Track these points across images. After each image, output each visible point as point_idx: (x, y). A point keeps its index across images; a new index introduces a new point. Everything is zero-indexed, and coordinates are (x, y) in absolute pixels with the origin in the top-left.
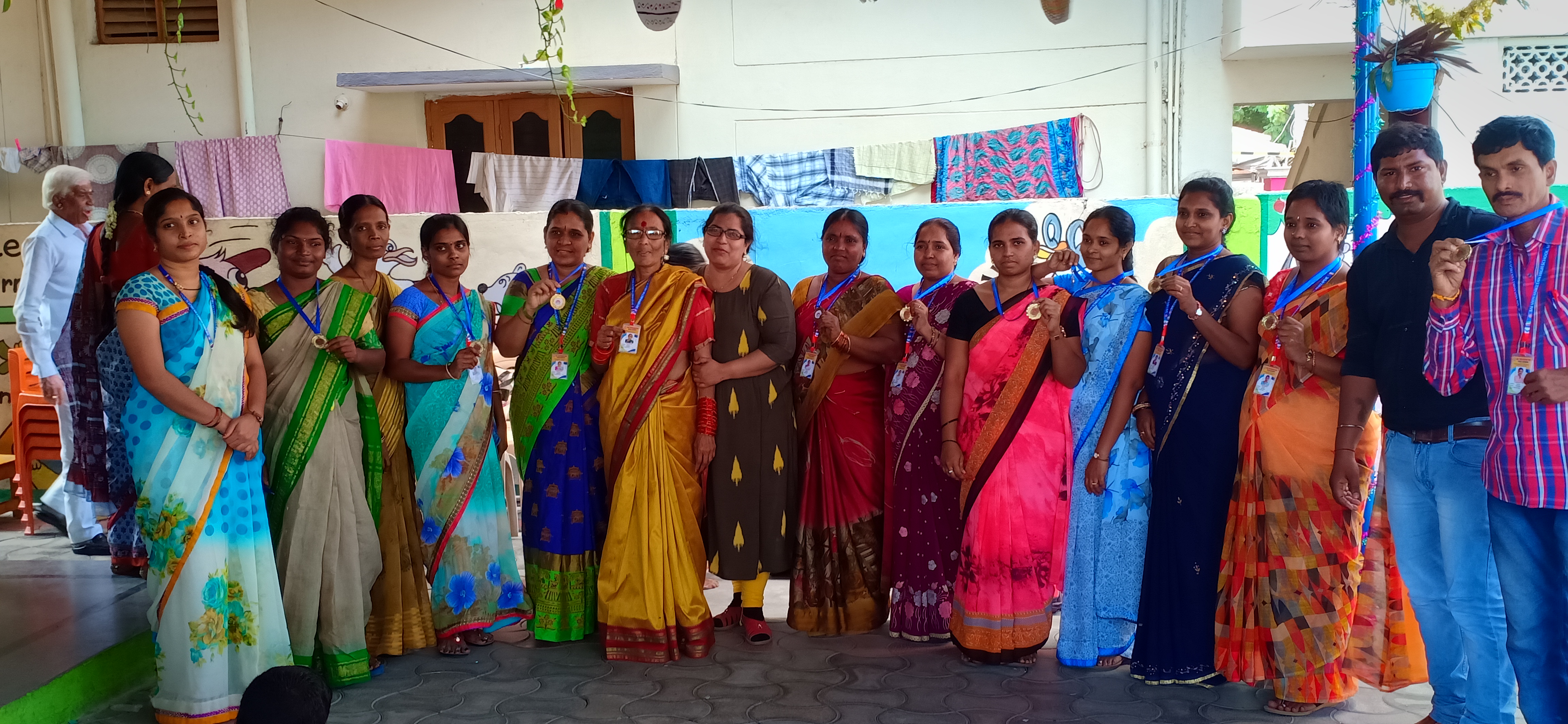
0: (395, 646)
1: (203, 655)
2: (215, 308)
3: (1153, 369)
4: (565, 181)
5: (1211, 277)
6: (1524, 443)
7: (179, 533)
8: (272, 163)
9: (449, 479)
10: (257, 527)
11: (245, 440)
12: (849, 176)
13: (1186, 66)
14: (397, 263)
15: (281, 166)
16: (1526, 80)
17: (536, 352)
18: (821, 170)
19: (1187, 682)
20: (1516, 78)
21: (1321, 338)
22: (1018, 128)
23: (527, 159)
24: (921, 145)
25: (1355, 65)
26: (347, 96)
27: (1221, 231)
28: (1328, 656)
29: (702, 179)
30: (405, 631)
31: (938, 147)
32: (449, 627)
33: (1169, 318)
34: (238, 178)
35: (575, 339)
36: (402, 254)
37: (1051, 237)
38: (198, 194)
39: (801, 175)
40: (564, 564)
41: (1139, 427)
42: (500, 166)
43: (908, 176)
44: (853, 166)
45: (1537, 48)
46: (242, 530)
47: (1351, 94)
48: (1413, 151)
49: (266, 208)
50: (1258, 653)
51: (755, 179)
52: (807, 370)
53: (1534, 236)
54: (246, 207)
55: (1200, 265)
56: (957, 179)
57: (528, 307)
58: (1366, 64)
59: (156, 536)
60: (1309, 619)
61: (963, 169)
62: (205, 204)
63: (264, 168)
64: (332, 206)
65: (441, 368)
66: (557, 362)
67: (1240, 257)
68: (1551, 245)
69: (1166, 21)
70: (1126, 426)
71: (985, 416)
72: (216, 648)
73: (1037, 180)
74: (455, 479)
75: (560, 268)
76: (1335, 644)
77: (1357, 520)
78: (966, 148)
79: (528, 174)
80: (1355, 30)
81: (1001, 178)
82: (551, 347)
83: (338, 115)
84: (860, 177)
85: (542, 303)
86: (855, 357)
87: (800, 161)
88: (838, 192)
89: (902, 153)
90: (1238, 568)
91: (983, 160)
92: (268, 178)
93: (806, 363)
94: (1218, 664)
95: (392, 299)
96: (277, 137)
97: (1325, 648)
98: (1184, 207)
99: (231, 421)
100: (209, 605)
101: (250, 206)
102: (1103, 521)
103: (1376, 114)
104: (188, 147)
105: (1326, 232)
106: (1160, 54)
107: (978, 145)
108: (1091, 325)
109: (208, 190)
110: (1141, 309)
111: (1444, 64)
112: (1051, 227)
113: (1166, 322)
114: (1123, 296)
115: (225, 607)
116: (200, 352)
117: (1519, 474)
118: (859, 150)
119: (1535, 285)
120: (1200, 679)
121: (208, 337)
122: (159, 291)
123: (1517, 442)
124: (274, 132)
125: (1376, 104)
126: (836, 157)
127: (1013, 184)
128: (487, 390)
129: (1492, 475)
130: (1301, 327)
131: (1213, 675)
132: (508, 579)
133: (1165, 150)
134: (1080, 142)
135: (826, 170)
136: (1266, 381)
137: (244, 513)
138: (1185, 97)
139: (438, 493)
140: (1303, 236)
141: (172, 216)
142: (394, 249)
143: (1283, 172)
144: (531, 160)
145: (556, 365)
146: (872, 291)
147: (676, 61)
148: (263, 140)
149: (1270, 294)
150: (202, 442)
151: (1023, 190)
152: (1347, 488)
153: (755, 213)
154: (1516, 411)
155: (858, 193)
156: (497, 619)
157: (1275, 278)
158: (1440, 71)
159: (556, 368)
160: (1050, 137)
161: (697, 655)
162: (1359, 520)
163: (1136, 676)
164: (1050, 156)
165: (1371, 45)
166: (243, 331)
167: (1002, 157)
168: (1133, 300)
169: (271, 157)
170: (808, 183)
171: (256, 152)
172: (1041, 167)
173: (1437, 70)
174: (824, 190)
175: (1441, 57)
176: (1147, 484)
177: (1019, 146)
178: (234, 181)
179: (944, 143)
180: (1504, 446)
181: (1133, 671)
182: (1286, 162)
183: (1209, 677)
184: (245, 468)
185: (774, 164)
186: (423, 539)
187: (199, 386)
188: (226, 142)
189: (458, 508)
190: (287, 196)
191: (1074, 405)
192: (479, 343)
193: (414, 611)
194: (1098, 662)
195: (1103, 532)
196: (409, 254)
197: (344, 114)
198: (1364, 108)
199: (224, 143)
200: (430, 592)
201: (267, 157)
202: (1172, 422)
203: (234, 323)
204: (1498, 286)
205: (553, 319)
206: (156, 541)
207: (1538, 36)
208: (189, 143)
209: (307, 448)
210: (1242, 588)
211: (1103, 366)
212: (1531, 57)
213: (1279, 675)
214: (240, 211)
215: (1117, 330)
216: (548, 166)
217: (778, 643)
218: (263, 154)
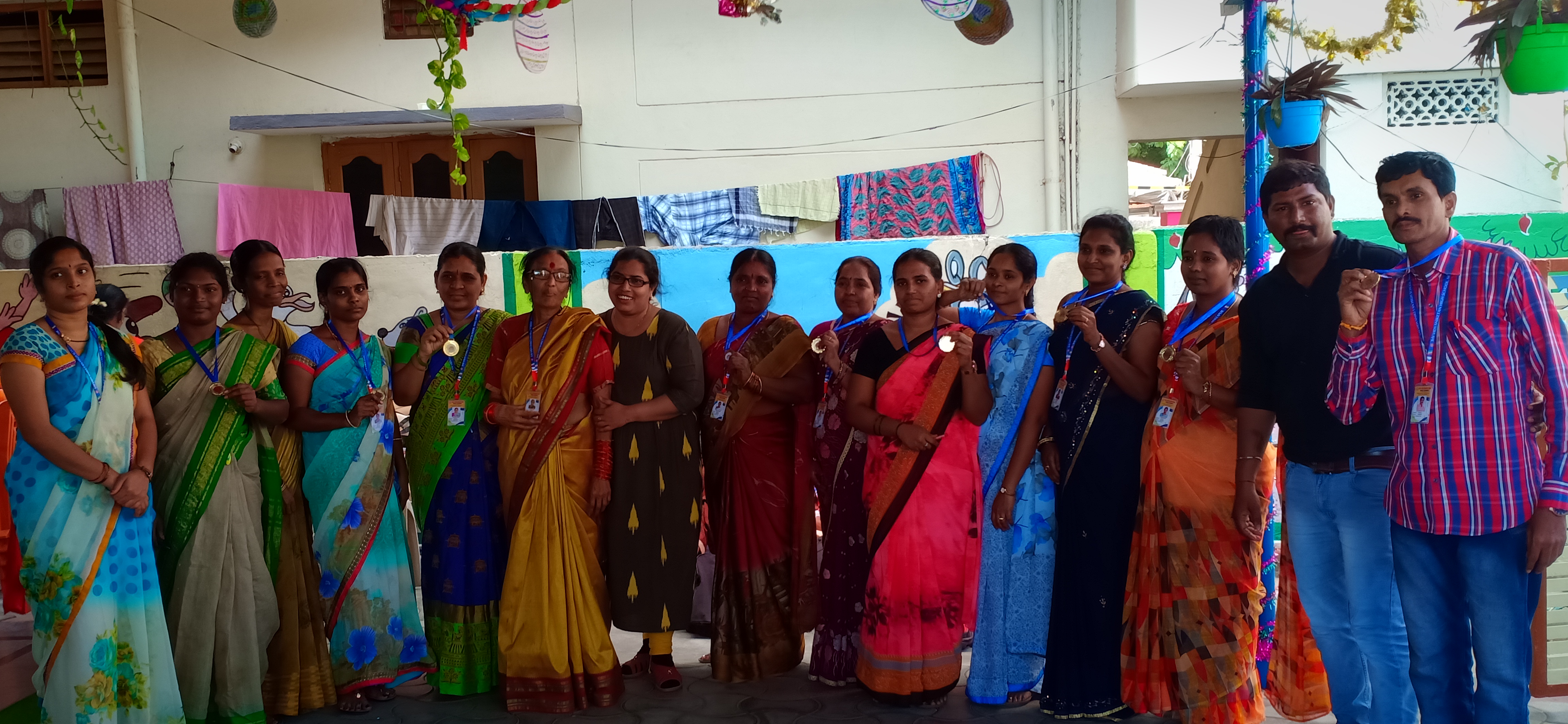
0: (291, 706)
1: (91, 719)
2: (104, 360)
3: (1056, 403)
4: (467, 223)
5: (1111, 312)
6: (1430, 471)
7: (65, 593)
8: (164, 209)
9: (347, 531)
10: (146, 585)
11: (133, 496)
12: (754, 214)
13: (1082, 104)
14: (294, 309)
15: (173, 212)
16: (1410, 114)
17: (431, 399)
18: (725, 209)
19: (1095, 715)
20: (1401, 113)
21: (1218, 370)
22: (920, 166)
23: (427, 201)
24: (824, 183)
25: (1244, 102)
26: (240, 140)
27: (1122, 267)
28: (1230, 685)
29: (606, 219)
30: (302, 690)
31: (842, 185)
32: (349, 683)
33: (1071, 352)
34: (128, 224)
35: (471, 384)
36: (298, 299)
37: (954, 273)
38: (88, 242)
39: (706, 214)
40: (468, 616)
41: (1044, 461)
42: (400, 208)
43: (813, 214)
44: (758, 204)
45: (1420, 83)
46: (132, 589)
47: (1242, 131)
48: (1305, 185)
49: (159, 254)
50: (1164, 684)
51: (660, 219)
52: (718, 412)
53: (1434, 267)
54: (138, 254)
55: (1100, 301)
56: (861, 217)
57: (422, 354)
58: (1255, 102)
59: (41, 597)
60: (1211, 649)
61: (867, 207)
62: (94, 252)
63: (155, 213)
64: (226, 252)
65: (341, 416)
66: (454, 408)
67: (1140, 292)
68: (1451, 276)
69: (1061, 60)
70: (1032, 460)
71: (892, 456)
72: (105, 712)
73: (939, 218)
74: (354, 530)
75: (454, 314)
76: (1236, 674)
77: (1255, 551)
78: (870, 186)
79: (429, 217)
80: (1244, 67)
81: (904, 215)
82: (446, 393)
83: (232, 159)
84: (765, 216)
85: (435, 348)
86: (766, 398)
87: (705, 200)
88: (743, 231)
89: (806, 191)
90: (1141, 598)
91: (886, 198)
92: (160, 223)
93: (716, 405)
94: (1125, 696)
95: (289, 346)
96: (168, 181)
97: (1227, 677)
98: (1086, 243)
99: (119, 477)
100: (97, 668)
101: (142, 253)
102: (1013, 556)
103: (1265, 151)
104: (76, 193)
105: (1222, 266)
106: (1056, 93)
107: (881, 182)
108: (996, 360)
109: (97, 238)
110: (1044, 344)
111: (1329, 100)
112: (954, 264)
113: (1068, 356)
114: (1027, 332)
115: (114, 670)
116: (87, 406)
117: (1424, 501)
118: (763, 189)
119: (1435, 315)
120: (1108, 713)
121: (95, 390)
122: (45, 343)
123: (1422, 470)
124: (165, 176)
125: (1265, 141)
126: (741, 196)
127: (916, 221)
128: (387, 438)
129: (1396, 502)
130: (1198, 358)
131: (1121, 708)
132: (410, 632)
133: (1063, 186)
134: (981, 180)
135: (731, 209)
136: (1165, 412)
137: (133, 571)
138: (1081, 135)
139: (336, 546)
140: (1199, 269)
141: (61, 266)
142: (291, 295)
143: (1179, 205)
144: (432, 202)
145: (453, 411)
146: (782, 332)
147: (578, 101)
148: (154, 186)
149: (1168, 328)
150: (88, 498)
151: (927, 227)
152: (1248, 519)
153: (660, 253)
154: (1421, 439)
155: (764, 231)
156: (399, 674)
157: (1172, 312)
158: (1326, 108)
159: (453, 415)
160: (952, 175)
161: (605, 704)
162: (1258, 550)
163: (1046, 711)
164: (951, 193)
165: (1260, 82)
166: (133, 384)
167: (905, 194)
168: (1037, 335)
169: (163, 202)
170: (713, 222)
171: (148, 197)
172: (943, 204)
173: (1324, 107)
174: (729, 229)
175: (1327, 94)
176: (1054, 518)
177: (921, 184)
178: (124, 228)
179: (848, 182)
180: (1410, 473)
181: (1043, 706)
182: (1182, 196)
183: (1116, 710)
184: (134, 525)
185: (678, 204)
186: (321, 593)
187: (85, 441)
188: (116, 188)
189: (357, 560)
190: (180, 242)
191: (982, 441)
192: (379, 391)
193: (313, 669)
194: (1008, 698)
195: (1013, 568)
196: (306, 299)
197: (239, 157)
198: (1254, 144)
199: (114, 189)
200: (329, 646)
201: (158, 202)
202: (1076, 456)
203: (123, 375)
204: (1400, 317)
205: (448, 365)
206: (42, 602)
207: (1420, 72)
208: (77, 189)
209: (201, 503)
210: (1146, 620)
211: (1009, 402)
212: (1414, 92)
213: (1183, 705)
214: (132, 258)
215: (1022, 365)
216: (449, 208)
217: (688, 689)
218: (154, 200)
